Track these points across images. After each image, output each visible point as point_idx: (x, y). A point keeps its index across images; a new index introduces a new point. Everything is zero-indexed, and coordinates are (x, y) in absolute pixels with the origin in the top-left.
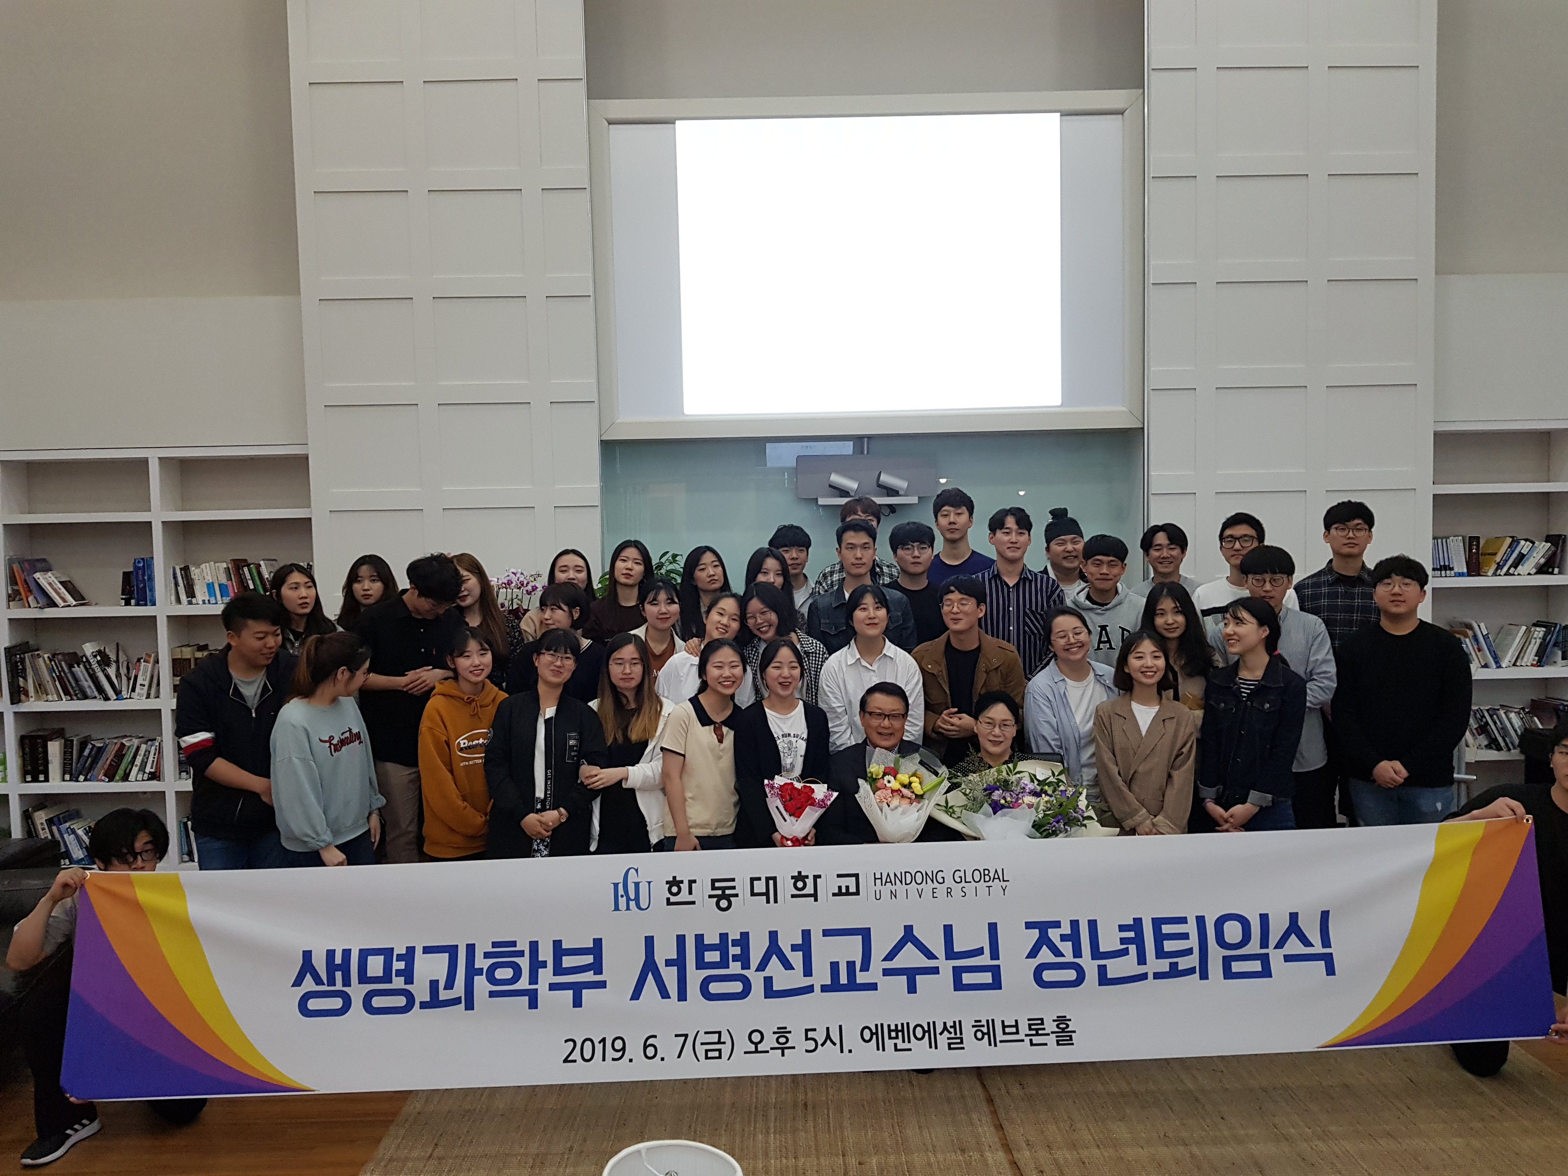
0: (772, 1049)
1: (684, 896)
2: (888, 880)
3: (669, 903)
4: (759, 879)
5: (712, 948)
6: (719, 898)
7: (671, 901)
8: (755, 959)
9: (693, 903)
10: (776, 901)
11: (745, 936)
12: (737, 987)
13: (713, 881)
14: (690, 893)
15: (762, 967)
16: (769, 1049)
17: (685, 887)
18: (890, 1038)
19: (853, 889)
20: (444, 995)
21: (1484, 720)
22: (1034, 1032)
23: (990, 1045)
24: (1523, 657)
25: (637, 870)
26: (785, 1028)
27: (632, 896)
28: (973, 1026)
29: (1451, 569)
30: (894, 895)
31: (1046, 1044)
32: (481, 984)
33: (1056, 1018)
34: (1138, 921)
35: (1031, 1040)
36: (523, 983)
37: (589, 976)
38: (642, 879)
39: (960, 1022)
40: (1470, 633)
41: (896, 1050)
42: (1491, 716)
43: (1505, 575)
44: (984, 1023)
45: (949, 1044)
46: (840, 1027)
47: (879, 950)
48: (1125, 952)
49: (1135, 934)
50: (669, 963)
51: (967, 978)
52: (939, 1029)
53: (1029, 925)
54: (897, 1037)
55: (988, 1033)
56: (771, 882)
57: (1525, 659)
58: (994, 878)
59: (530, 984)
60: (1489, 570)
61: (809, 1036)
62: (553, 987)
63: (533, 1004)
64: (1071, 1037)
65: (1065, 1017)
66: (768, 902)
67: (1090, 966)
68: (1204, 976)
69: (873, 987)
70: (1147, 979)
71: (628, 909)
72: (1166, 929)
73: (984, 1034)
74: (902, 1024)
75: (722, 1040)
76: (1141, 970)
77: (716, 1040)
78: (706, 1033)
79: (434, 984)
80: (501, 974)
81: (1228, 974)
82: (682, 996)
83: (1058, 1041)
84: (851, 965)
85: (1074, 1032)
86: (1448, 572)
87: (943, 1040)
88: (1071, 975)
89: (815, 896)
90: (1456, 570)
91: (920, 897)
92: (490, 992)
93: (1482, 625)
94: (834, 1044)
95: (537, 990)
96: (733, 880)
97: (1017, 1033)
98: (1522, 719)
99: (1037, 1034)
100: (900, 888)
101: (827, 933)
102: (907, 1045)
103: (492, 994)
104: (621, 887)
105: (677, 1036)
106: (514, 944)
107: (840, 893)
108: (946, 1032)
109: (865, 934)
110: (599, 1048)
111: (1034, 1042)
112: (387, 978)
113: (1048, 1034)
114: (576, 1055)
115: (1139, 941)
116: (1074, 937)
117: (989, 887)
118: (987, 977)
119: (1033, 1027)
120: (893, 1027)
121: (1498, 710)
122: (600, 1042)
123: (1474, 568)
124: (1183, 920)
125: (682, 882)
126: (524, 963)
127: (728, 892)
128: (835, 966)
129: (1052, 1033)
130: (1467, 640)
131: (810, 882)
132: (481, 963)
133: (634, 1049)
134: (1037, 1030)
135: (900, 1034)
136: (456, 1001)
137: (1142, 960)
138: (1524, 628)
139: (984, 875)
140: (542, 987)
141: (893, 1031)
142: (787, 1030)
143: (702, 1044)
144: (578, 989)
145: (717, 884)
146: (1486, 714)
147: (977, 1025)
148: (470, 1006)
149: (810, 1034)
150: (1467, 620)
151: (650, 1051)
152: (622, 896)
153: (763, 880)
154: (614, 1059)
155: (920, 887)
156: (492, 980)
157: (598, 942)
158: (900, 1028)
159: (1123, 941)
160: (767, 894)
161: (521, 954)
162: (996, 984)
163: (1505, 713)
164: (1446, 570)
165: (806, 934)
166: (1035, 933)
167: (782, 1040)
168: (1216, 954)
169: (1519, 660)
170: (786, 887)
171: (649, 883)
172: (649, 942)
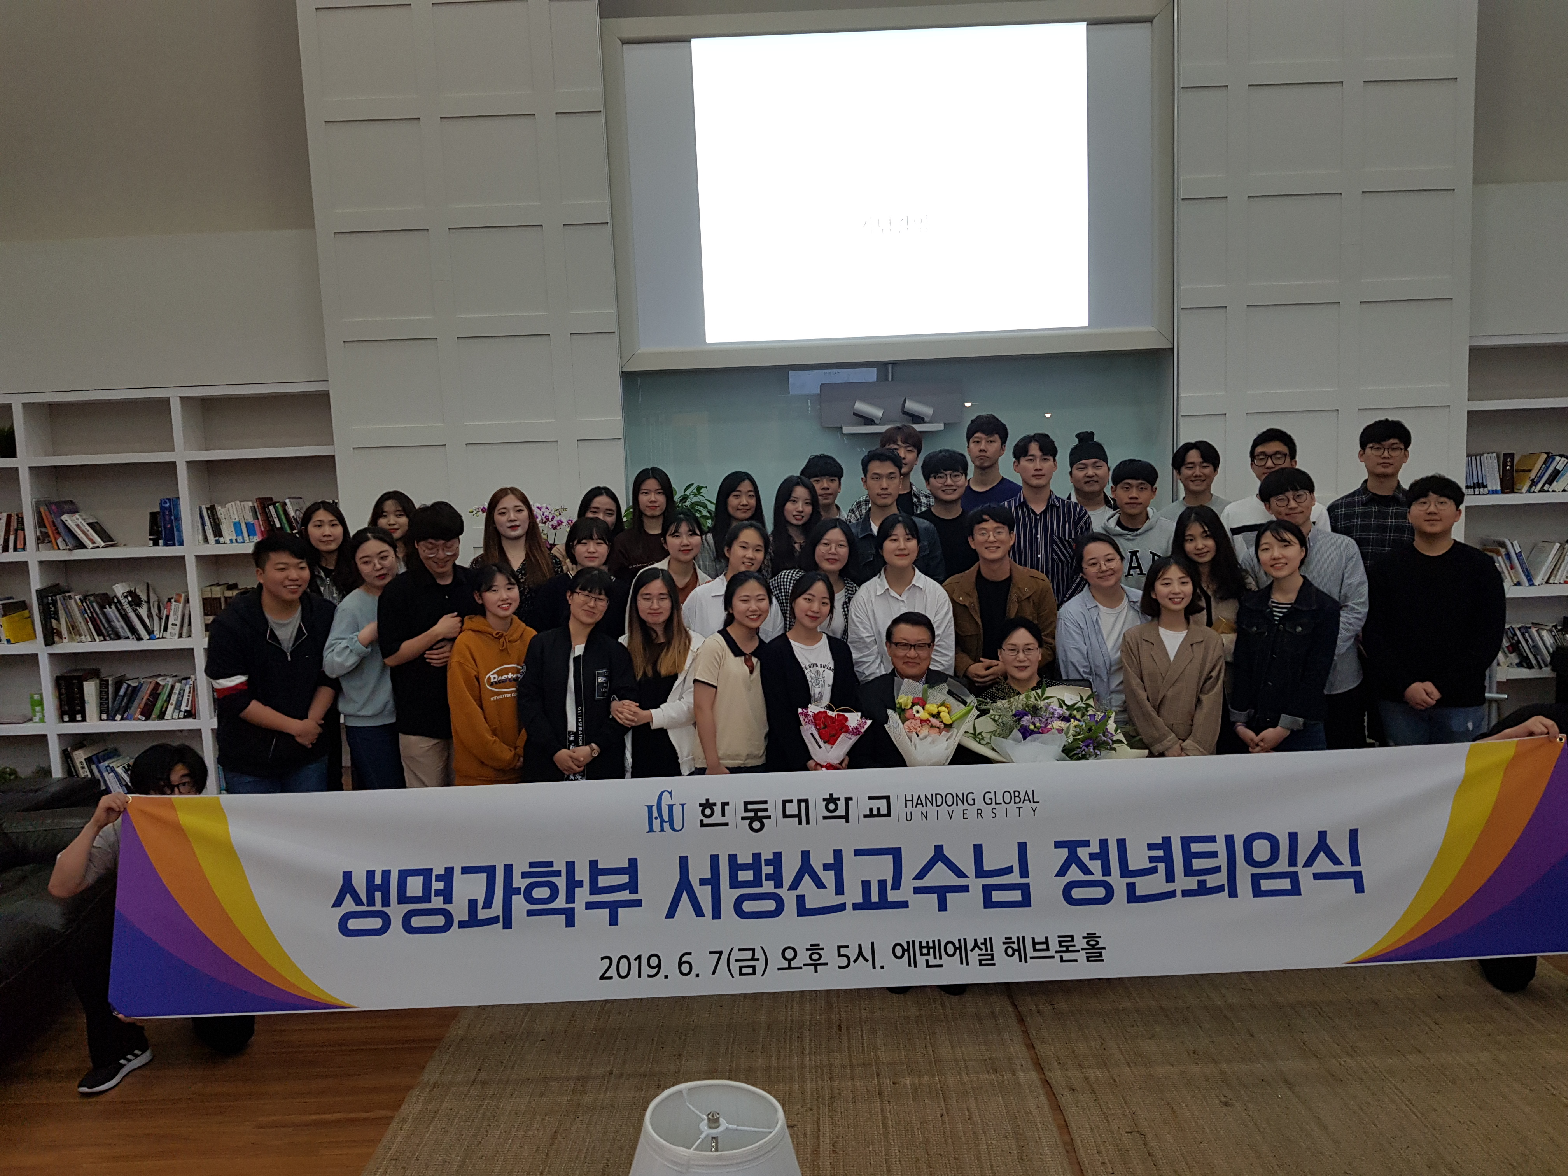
0: (805, 965)
1: (717, 818)
2: (919, 802)
3: (702, 824)
4: (791, 801)
5: (745, 867)
6: (752, 820)
7: (705, 822)
8: (788, 879)
9: (727, 824)
10: (808, 823)
11: (778, 856)
12: (770, 905)
13: (746, 804)
14: (723, 815)
15: (794, 886)
16: (802, 966)
17: (718, 809)
18: (922, 954)
19: (884, 811)
20: (482, 914)
21: (1516, 638)
22: (1064, 949)
23: (1021, 961)
24: (1556, 574)
25: (670, 793)
26: (818, 945)
27: (666, 817)
28: (1004, 943)
29: (1485, 487)
30: (924, 816)
31: (1076, 961)
32: (519, 903)
33: (1086, 935)
34: (1167, 841)
35: (1061, 957)
36: (561, 902)
37: (625, 895)
38: (676, 801)
39: (991, 939)
40: (1503, 551)
41: (928, 966)
42: (1523, 635)
43: (1540, 491)
44: (1014, 939)
45: (980, 960)
46: (873, 944)
47: (910, 870)
48: (1154, 870)
49: (1164, 853)
50: (703, 882)
51: (997, 896)
52: (970, 946)
53: (1059, 845)
54: (928, 954)
55: (1019, 950)
56: (803, 805)
57: (1558, 577)
58: (1024, 800)
59: (567, 903)
60: (1522, 487)
61: (842, 953)
62: (590, 906)
63: (570, 923)
64: (1101, 953)
65: (1095, 934)
66: (800, 823)
67: (1119, 884)
68: (1233, 894)
69: (904, 905)
70: (1175, 896)
71: (662, 830)
72: (1195, 848)
73: (1014, 951)
74: (934, 942)
75: (756, 957)
76: (1170, 887)
77: (750, 957)
78: (740, 950)
79: (473, 904)
80: (538, 893)
81: (1257, 892)
82: (716, 915)
83: (1088, 958)
84: (882, 884)
85: (1104, 948)
86: (1482, 490)
87: (974, 957)
88: (1100, 892)
89: (847, 818)
90: (1490, 488)
91: (951, 818)
92: (528, 911)
93: (1516, 543)
94: (867, 960)
95: (574, 908)
96: (766, 802)
97: (1048, 949)
98: (1554, 636)
99: (1067, 951)
100: (930, 810)
101: (858, 853)
102: (938, 962)
103: (530, 913)
104: (655, 809)
105: (711, 953)
106: (551, 864)
107: (871, 815)
108: (977, 949)
109: (896, 853)
110: (635, 965)
111: (1064, 959)
112: (426, 897)
113: (1078, 951)
114: (612, 972)
115: (1168, 860)
116: (1102, 855)
117: (1019, 808)
118: (1016, 895)
119: (1063, 944)
120: (924, 944)
121: (1530, 628)
122: (635, 960)
123: (1508, 485)
124: (1212, 839)
125: (715, 804)
126: (561, 882)
127: (760, 814)
128: (866, 885)
129: (1083, 949)
130: (1500, 558)
131: (841, 804)
132: (519, 882)
133: (670, 965)
134: (1067, 947)
135: (931, 951)
136: (494, 920)
137: (1170, 878)
138: (1558, 545)
139: (1015, 797)
140: (579, 906)
141: (924, 947)
142: (820, 947)
143: (736, 960)
144: (614, 908)
145: (750, 807)
146: (1518, 633)
147: (1008, 941)
148: (508, 925)
149: (843, 951)
150: (1501, 539)
151: (685, 968)
152: (656, 818)
153: (795, 802)
154: (649, 976)
155: (950, 809)
156: (529, 899)
157: (633, 862)
158: (931, 945)
159: (1152, 859)
160: (799, 816)
161: (558, 874)
162: (1026, 902)
163: (1537, 631)
164: (1479, 488)
165: (838, 854)
166: (1064, 853)
167: (815, 957)
168: (1244, 872)
169: (1552, 578)
170: (818, 809)
171: (683, 805)
172: (684, 861)
